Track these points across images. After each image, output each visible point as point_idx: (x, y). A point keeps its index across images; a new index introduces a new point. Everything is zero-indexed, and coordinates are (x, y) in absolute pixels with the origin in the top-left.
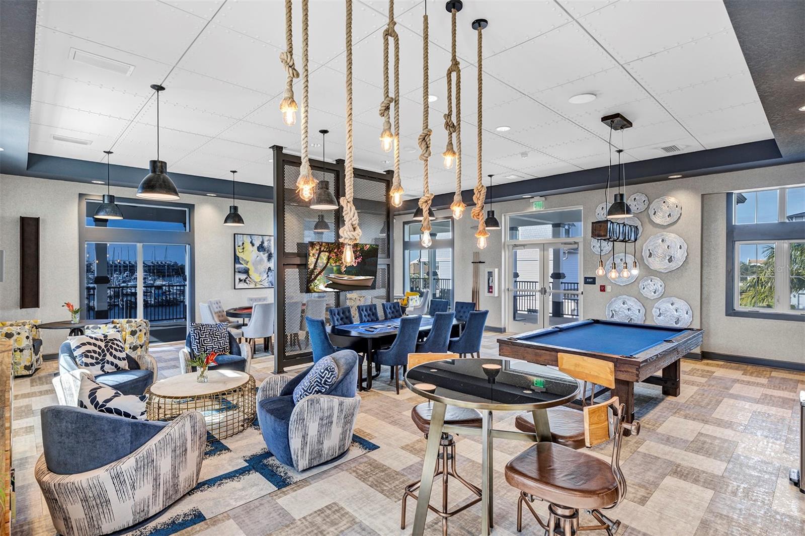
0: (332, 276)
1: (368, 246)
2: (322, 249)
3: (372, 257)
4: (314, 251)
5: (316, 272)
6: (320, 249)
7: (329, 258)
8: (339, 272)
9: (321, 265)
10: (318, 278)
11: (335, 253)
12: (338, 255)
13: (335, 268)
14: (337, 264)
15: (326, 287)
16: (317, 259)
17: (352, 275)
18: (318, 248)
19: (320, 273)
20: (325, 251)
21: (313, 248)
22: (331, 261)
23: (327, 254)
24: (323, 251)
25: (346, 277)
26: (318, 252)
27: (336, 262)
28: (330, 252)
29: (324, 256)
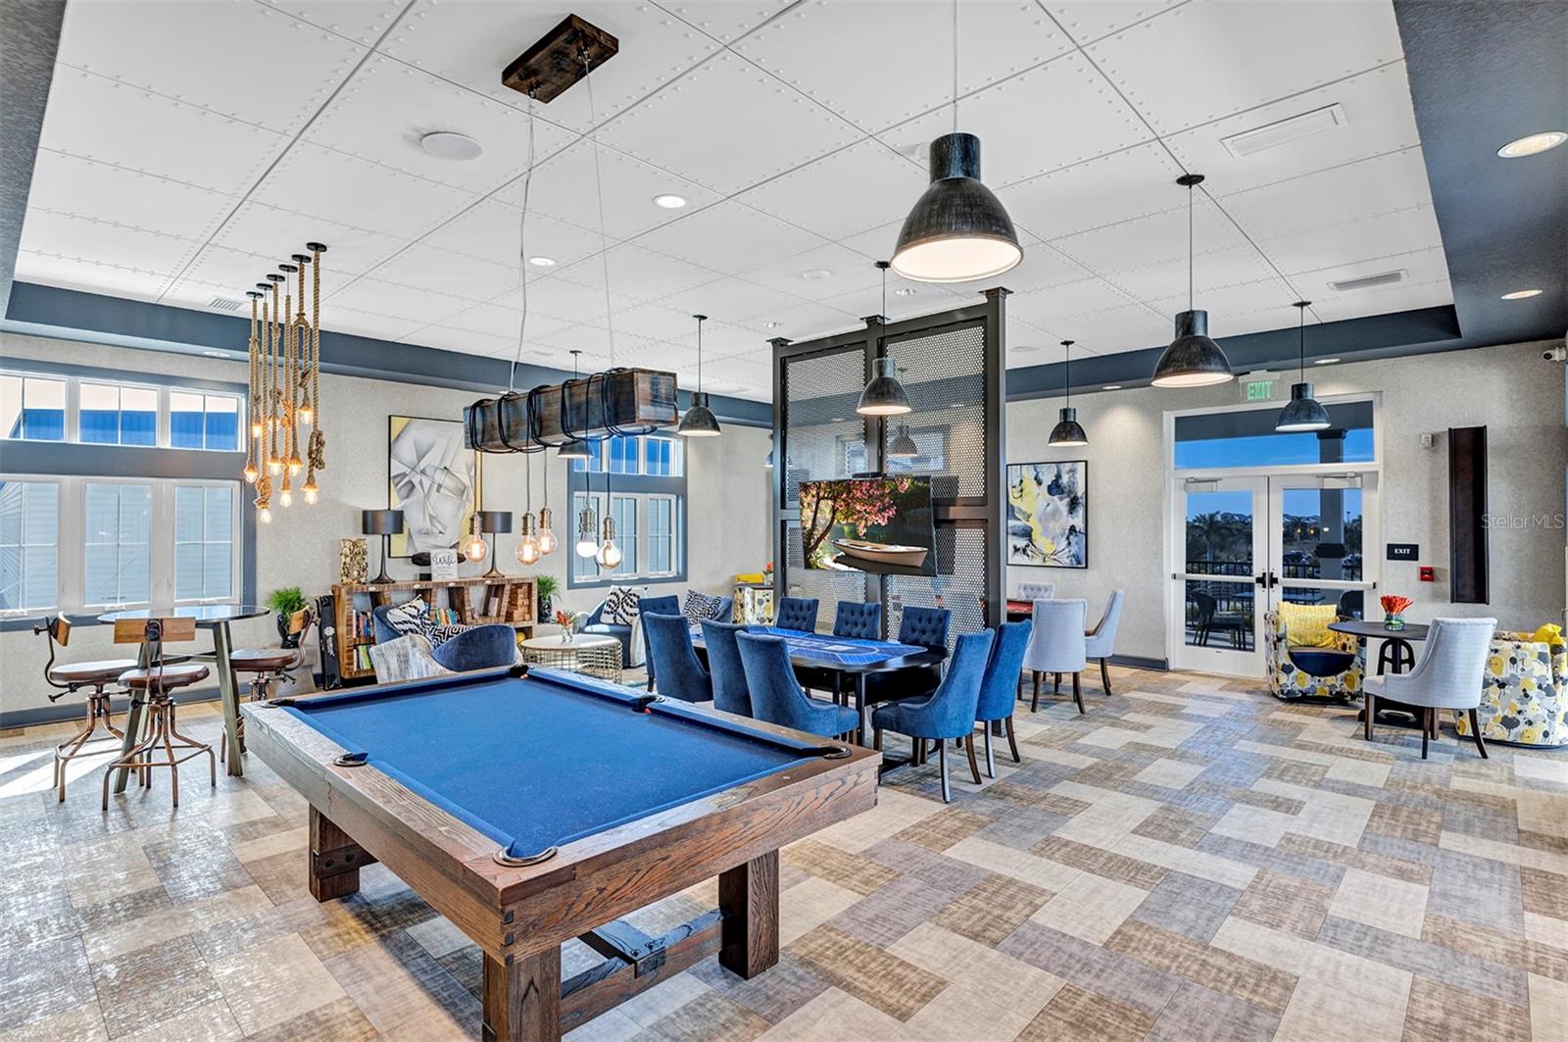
0: (843, 542)
1: (907, 484)
2: (822, 494)
3: (918, 507)
4: (810, 497)
5: (817, 534)
6: (818, 494)
7: (834, 511)
8: (855, 536)
9: (823, 522)
10: (821, 544)
11: (844, 500)
12: (848, 504)
13: (846, 529)
14: (850, 521)
15: (835, 561)
16: (816, 513)
17: (880, 542)
18: (814, 492)
19: (822, 537)
20: (827, 498)
21: (807, 494)
22: (838, 514)
23: (830, 502)
24: (824, 498)
25: (869, 546)
26: (815, 499)
27: (846, 518)
28: (834, 499)
29: (826, 506)
